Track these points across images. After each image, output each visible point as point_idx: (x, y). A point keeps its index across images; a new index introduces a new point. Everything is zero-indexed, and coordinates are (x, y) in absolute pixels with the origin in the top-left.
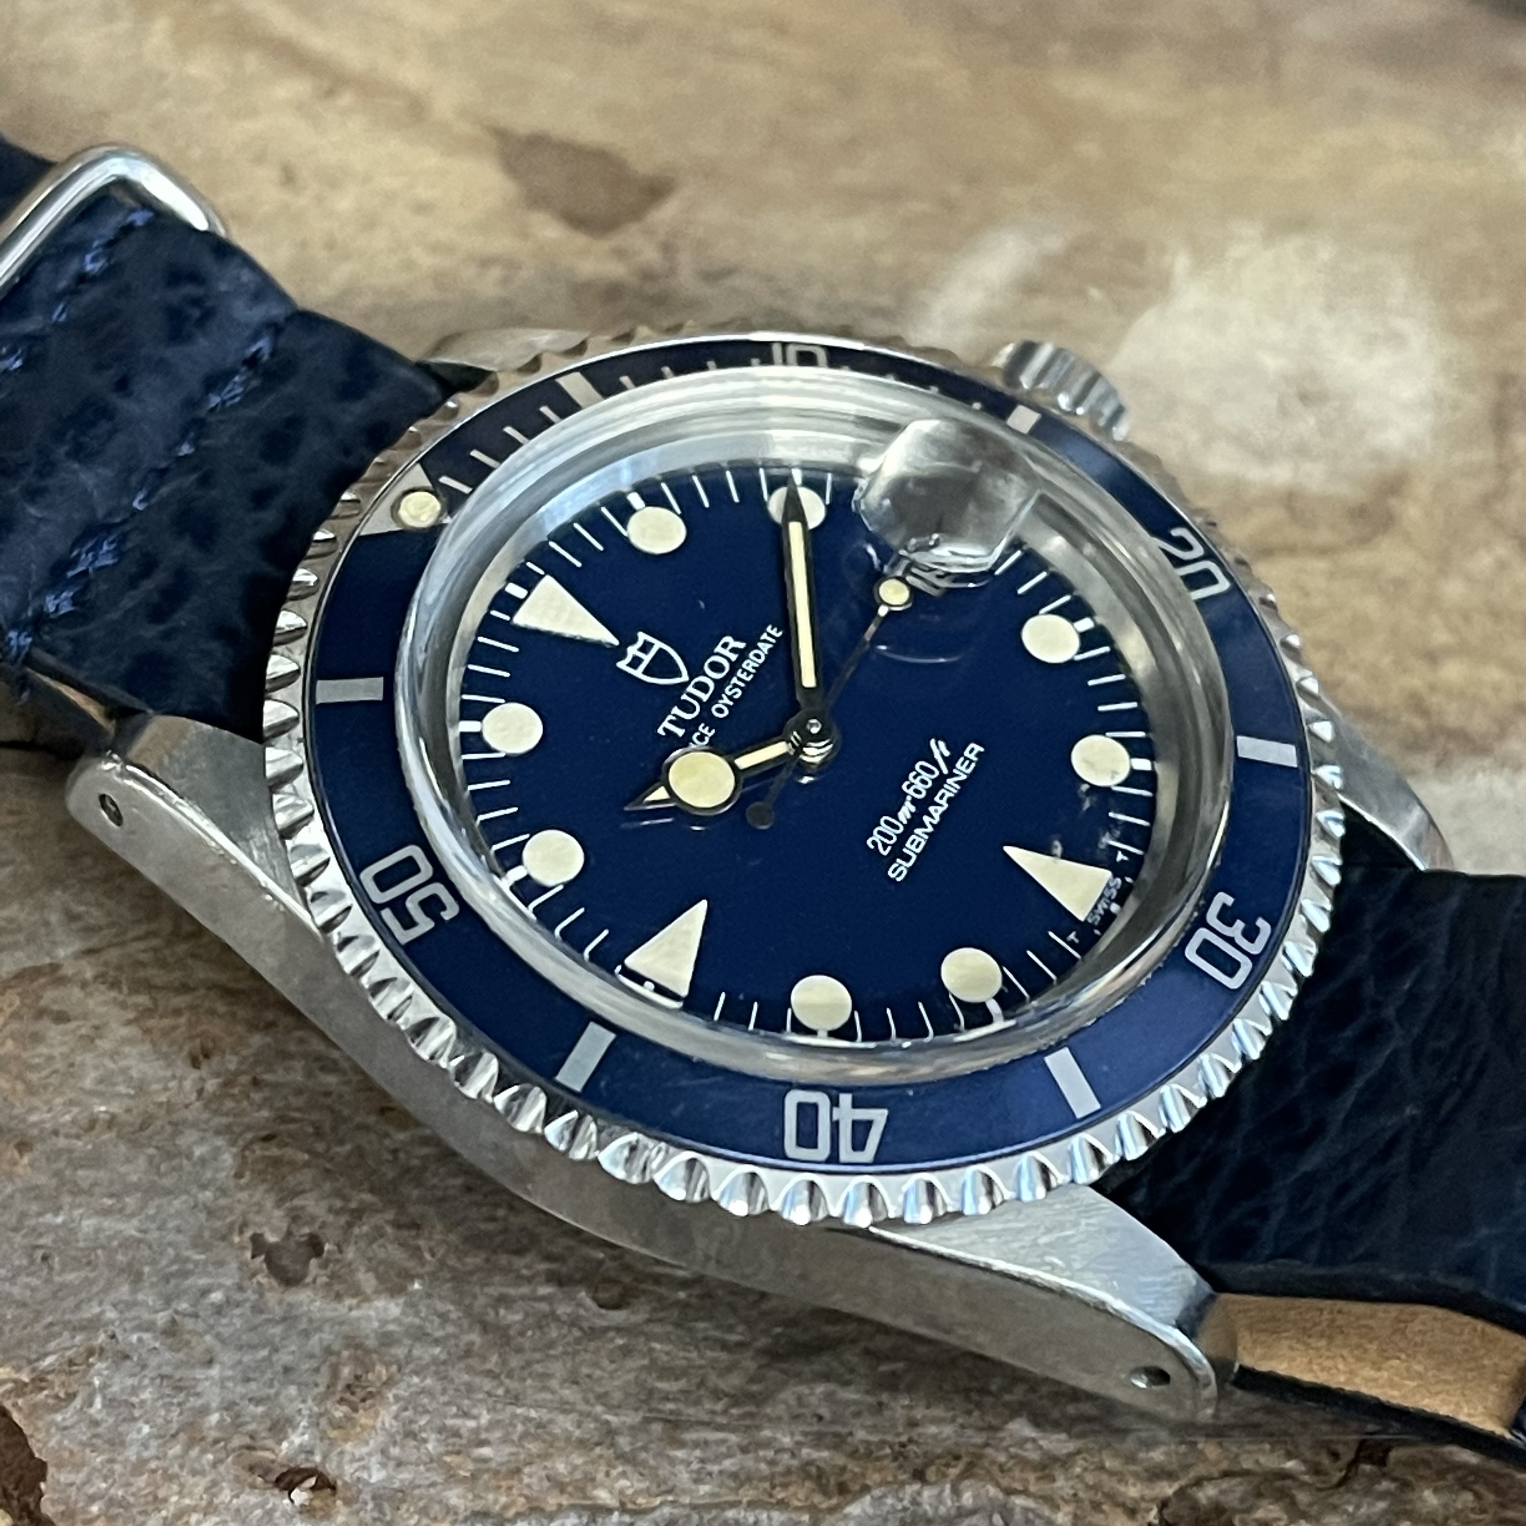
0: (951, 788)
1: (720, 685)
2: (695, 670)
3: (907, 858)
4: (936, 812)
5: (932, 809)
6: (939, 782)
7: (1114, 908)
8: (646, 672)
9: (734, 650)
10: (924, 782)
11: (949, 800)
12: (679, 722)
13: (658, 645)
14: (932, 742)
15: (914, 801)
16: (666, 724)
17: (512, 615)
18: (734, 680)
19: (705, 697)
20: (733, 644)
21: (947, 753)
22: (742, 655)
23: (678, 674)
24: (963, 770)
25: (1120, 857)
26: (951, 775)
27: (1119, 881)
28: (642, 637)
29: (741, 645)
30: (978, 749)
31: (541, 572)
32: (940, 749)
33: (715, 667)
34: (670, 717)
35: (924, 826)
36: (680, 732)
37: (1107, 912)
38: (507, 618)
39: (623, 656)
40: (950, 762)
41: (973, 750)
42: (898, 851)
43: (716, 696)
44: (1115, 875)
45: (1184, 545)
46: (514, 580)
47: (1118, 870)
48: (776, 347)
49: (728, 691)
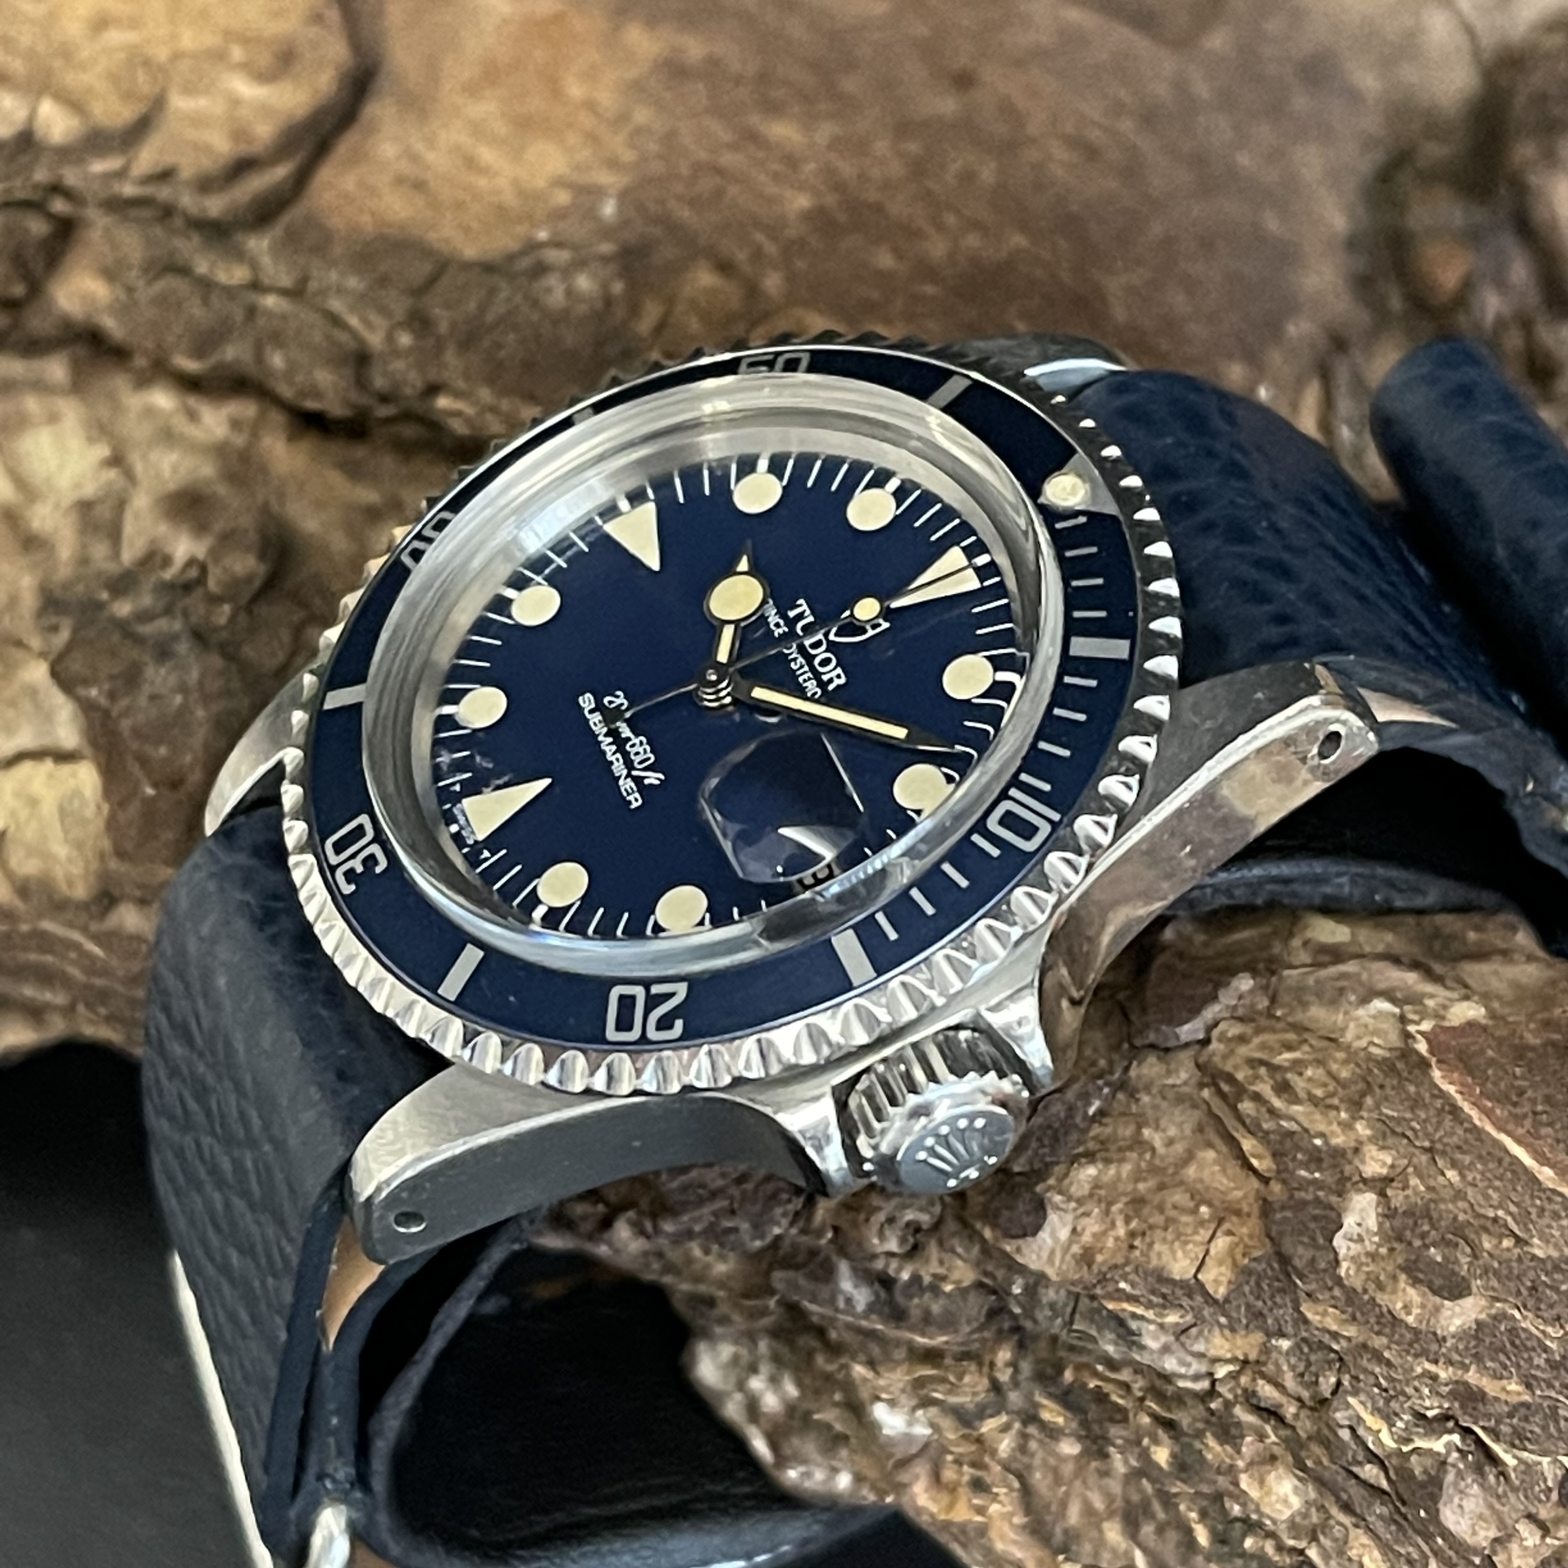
0: (619, 768)
1: (810, 659)
2: (832, 647)
3: (591, 712)
4: (609, 750)
5: (614, 748)
6: (629, 765)
7: (454, 828)
9: (831, 681)
10: (637, 754)
11: (612, 763)
12: (801, 616)
13: (871, 633)
14: (662, 777)
15: (629, 739)
16: (805, 607)
17: (964, 549)
18: (806, 668)
19: (807, 643)
20: (837, 682)
21: (646, 782)
22: (822, 685)
24: (626, 785)
25: (486, 854)
26: (629, 775)
27: (471, 842)
28: (885, 625)
29: (831, 687)
30: (635, 805)
31: (986, 583)
32: (653, 778)
33: (825, 662)
34: (808, 612)
35: (606, 735)
36: (792, 614)
37: (455, 822)
38: (964, 544)
40: (638, 781)
41: (636, 800)
42: (599, 707)
43: (801, 650)
44: (476, 842)
45: (665, 1023)
46: (992, 563)
47: (478, 847)
48: (1056, 817)
49: (801, 660)
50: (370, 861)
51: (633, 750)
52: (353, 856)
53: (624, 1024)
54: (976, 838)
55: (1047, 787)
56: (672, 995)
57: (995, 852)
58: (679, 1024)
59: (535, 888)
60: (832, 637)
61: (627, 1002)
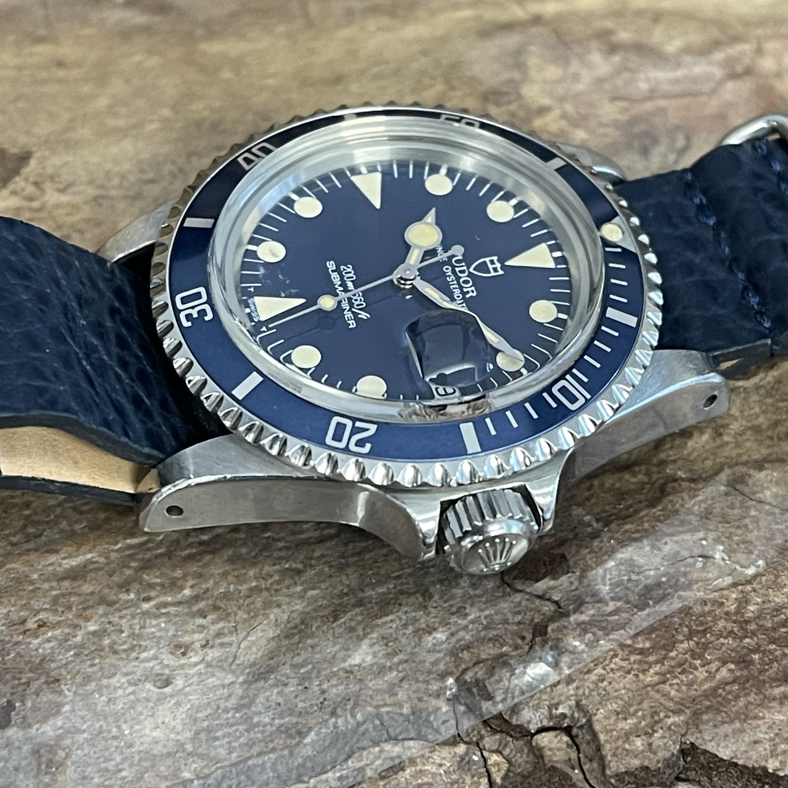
0: (345, 305)
1: (458, 278)
2: (470, 274)
3: (333, 271)
6: (351, 304)
7: (248, 310)
8: (485, 262)
9: (468, 292)
10: (356, 300)
13: (493, 274)
14: (368, 316)
17: (549, 246)
18: (455, 282)
19: (457, 269)
20: (471, 294)
21: (360, 316)
22: (464, 294)
23: (474, 269)
24: (348, 315)
25: (264, 329)
26: (350, 310)
27: (256, 320)
28: (501, 272)
29: (468, 296)
30: (351, 326)
31: (559, 267)
32: (363, 315)
33: (466, 282)
35: (340, 285)
37: (249, 307)
38: (549, 243)
40: (355, 314)
41: (352, 324)
42: (338, 270)
43: (454, 272)
44: (259, 321)
45: (360, 443)
46: (563, 257)
47: (261, 323)
48: (588, 396)
49: (452, 277)
50: (202, 313)
51: (354, 298)
52: (193, 308)
53: (338, 437)
54: (545, 395)
55: (586, 380)
56: (367, 430)
57: (554, 405)
58: (368, 446)
59: (290, 355)
60: (471, 270)
61: (340, 427)
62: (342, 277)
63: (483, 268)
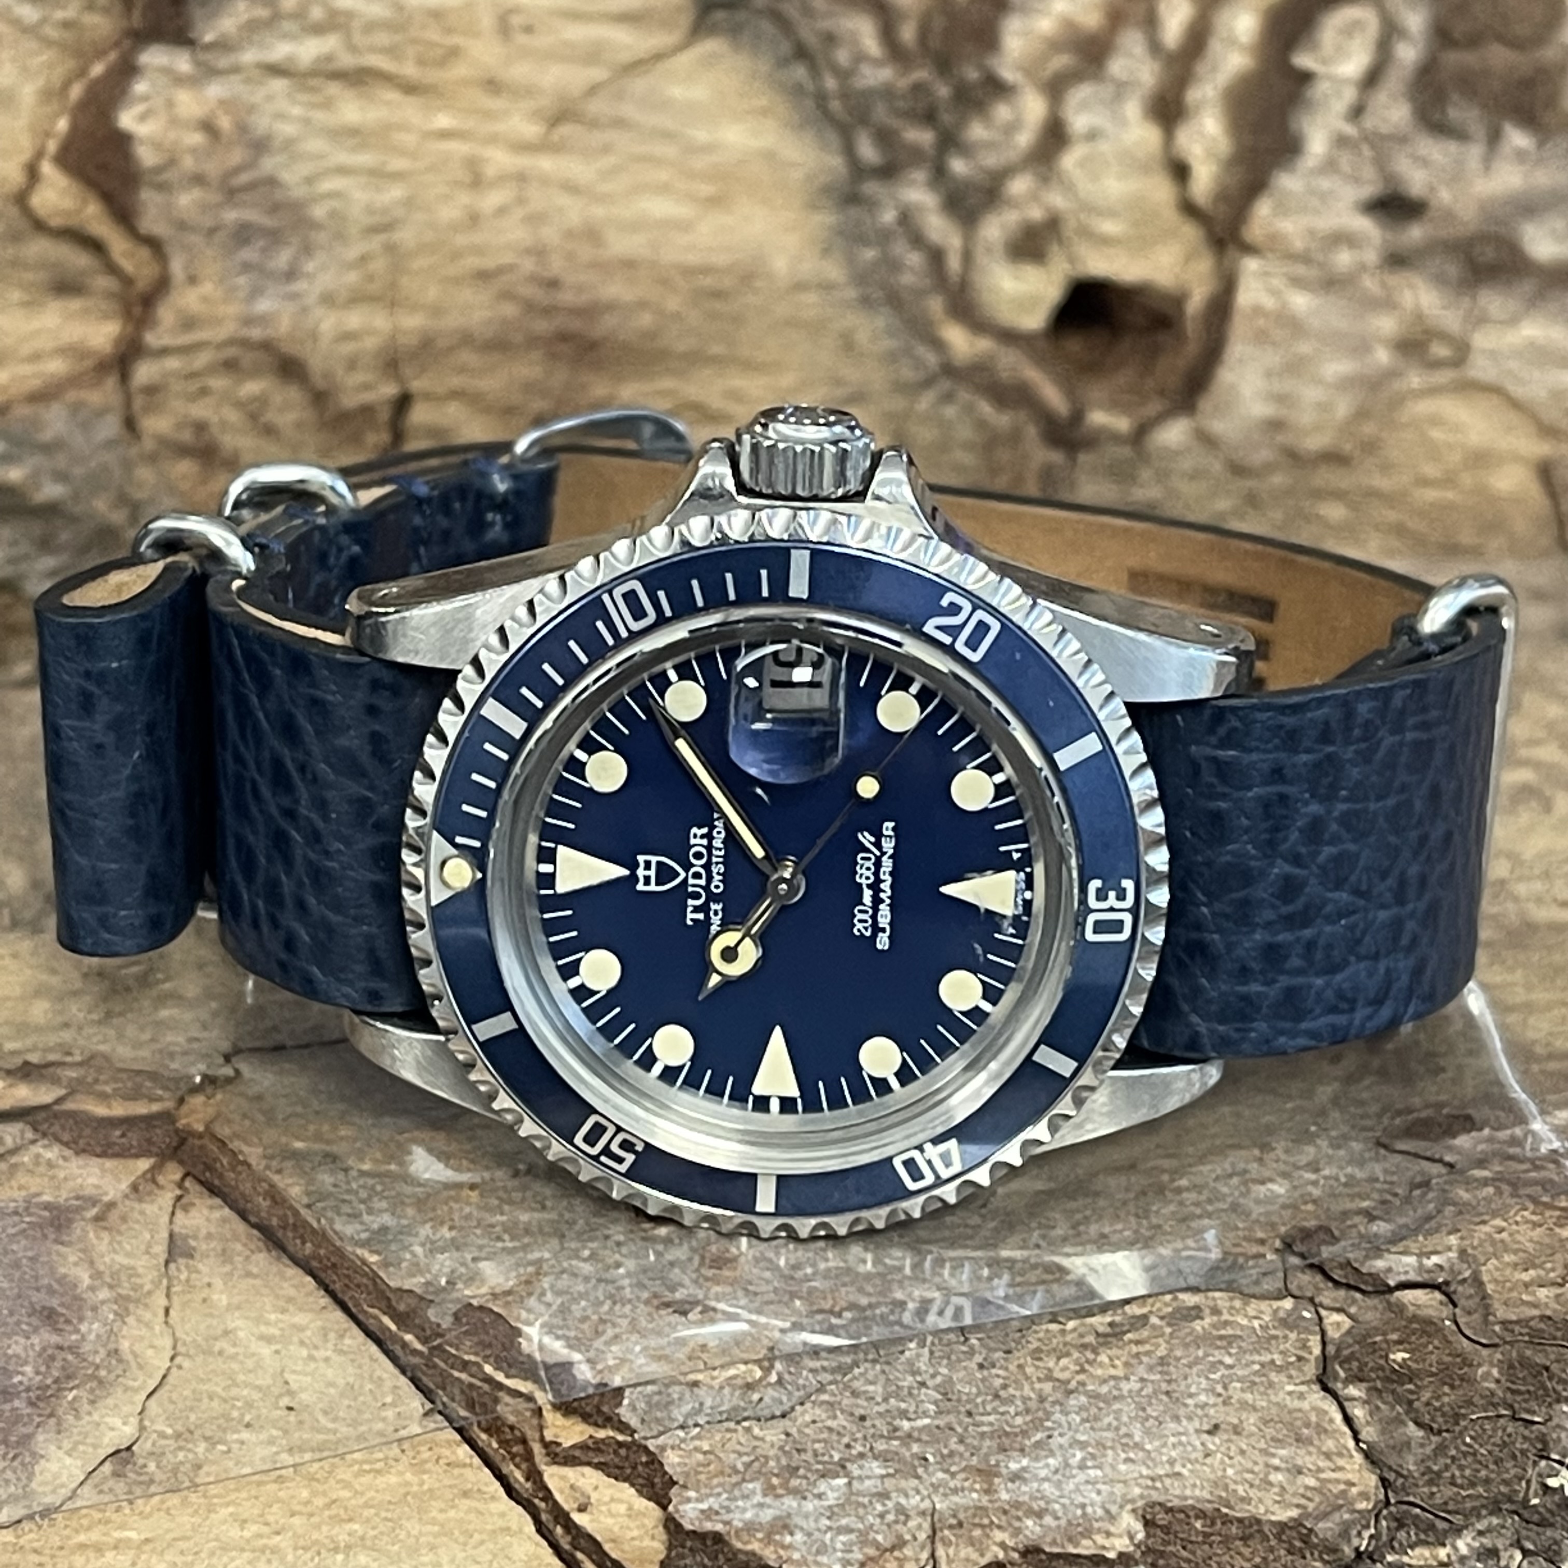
0: (887, 864)
1: (707, 867)
2: (687, 866)
4: (886, 886)
5: (882, 886)
6: (878, 864)
7: (1028, 895)
8: (657, 884)
9: (702, 837)
10: (868, 869)
11: (891, 874)
12: (696, 909)
13: (654, 859)
14: (860, 836)
15: (869, 886)
16: (690, 916)
17: (553, 887)
18: (714, 860)
19: (702, 882)
20: (699, 832)
21: (873, 839)
22: (709, 837)
23: (678, 874)
24: (888, 846)
25: (1016, 856)
26: (883, 854)
27: (1022, 875)
28: (641, 859)
29: (705, 830)
31: (552, 845)
32: (866, 839)
33: (698, 856)
34: (690, 909)
35: (883, 901)
36: (701, 916)
37: (1024, 900)
38: (551, 892)
39: (637, 881)
42: (876, 929)
43: (710, 879)
44: (1018, 871)
45: (954, 609)
46: (540, 861)
47: (1018, 866)
48: (606, 598)
49: (715, 870)
50: (1101, 895)
51: (869, 874)
52: (1112, 909)
53: (982, 627)
54: (668, 613)
55: (600, 625)
56: (938, 628)
57: (661, 594)
58: (944, 602)
59: (994, 801)
60: (683, 875)
61: (972, 644)
62: (874, 917)
63: (665, 874)
